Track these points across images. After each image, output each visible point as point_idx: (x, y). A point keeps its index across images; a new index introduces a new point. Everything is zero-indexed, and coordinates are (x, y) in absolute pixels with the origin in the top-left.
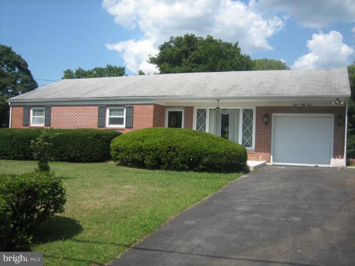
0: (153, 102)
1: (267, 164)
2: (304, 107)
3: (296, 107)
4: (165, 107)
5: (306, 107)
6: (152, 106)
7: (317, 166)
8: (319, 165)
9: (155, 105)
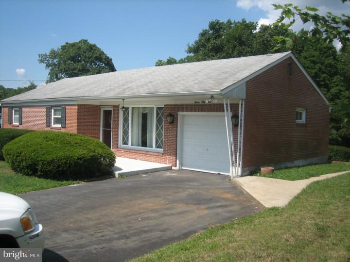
0: (76, 103)
1: (173, 168)
2: (204, 105)
3: (197, 105)
4: (100, 106)
5: (206, 105)
6: (77, 107)
7: (219, 174)
8: (221, 173)
9: (78, 105)
